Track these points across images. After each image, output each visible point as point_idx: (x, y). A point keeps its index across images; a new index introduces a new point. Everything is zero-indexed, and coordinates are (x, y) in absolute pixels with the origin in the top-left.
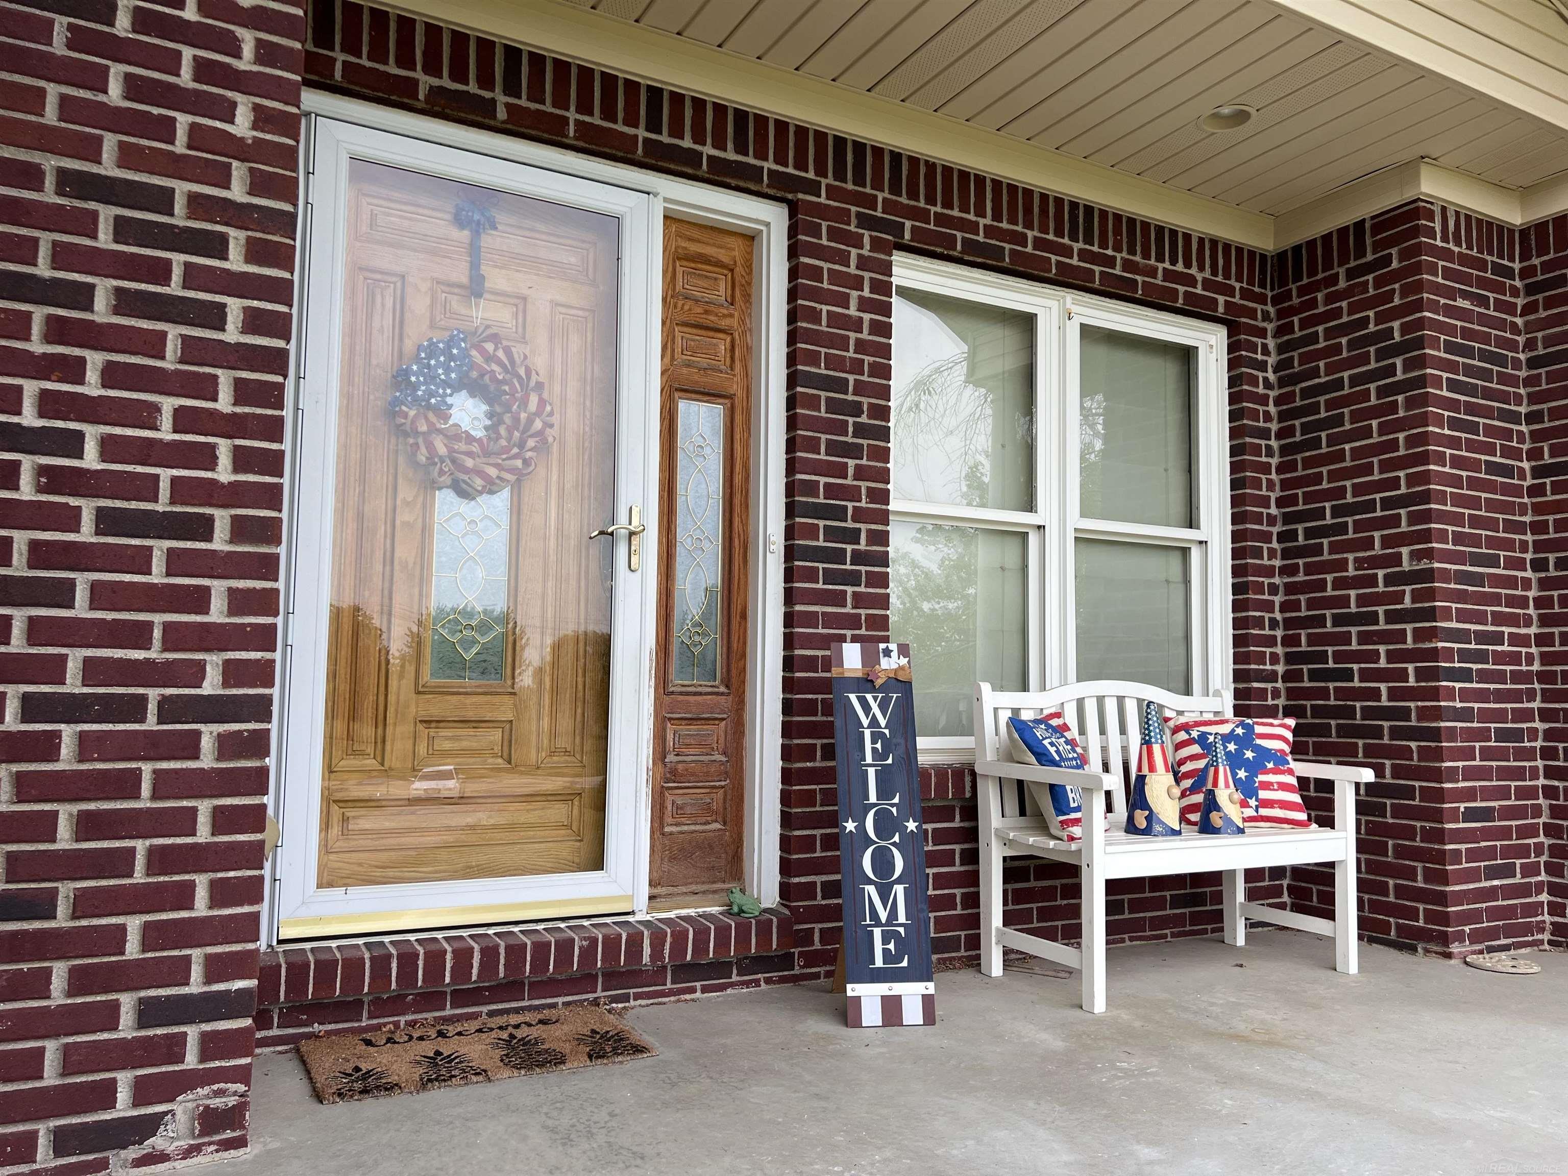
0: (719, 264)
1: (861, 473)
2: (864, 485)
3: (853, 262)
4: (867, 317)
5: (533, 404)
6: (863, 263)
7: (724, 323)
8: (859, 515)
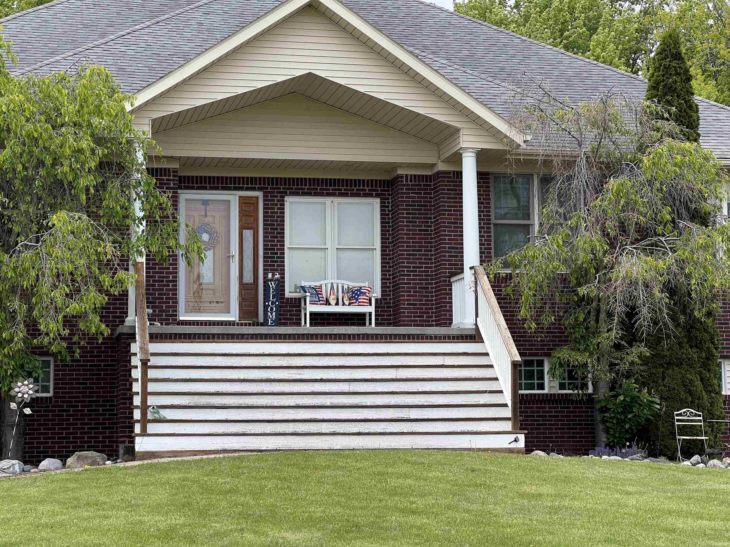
0: (251, 203)
1: (278, 241)
2: (279, 244)
3: (276, 201)
4: (279, 211)
5: (215, 235)
6: (278, 201)
7: (252, 214)
8: (278, 249)
